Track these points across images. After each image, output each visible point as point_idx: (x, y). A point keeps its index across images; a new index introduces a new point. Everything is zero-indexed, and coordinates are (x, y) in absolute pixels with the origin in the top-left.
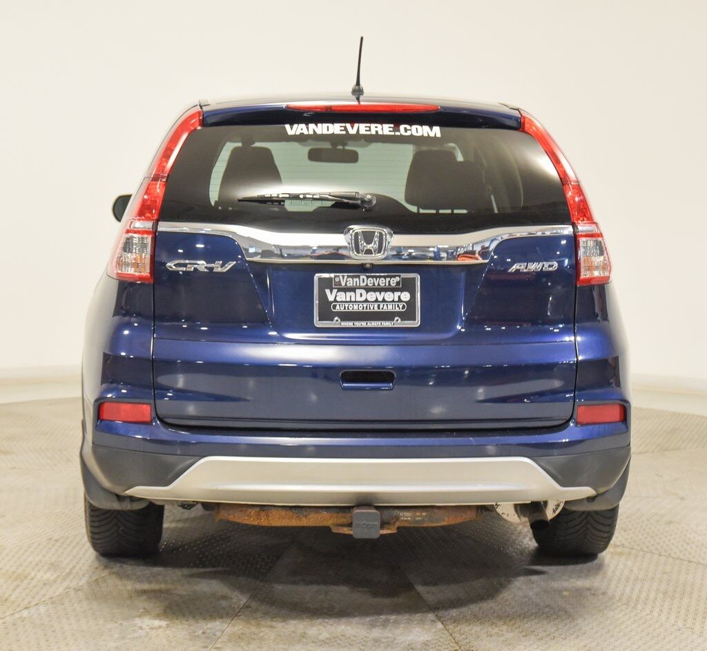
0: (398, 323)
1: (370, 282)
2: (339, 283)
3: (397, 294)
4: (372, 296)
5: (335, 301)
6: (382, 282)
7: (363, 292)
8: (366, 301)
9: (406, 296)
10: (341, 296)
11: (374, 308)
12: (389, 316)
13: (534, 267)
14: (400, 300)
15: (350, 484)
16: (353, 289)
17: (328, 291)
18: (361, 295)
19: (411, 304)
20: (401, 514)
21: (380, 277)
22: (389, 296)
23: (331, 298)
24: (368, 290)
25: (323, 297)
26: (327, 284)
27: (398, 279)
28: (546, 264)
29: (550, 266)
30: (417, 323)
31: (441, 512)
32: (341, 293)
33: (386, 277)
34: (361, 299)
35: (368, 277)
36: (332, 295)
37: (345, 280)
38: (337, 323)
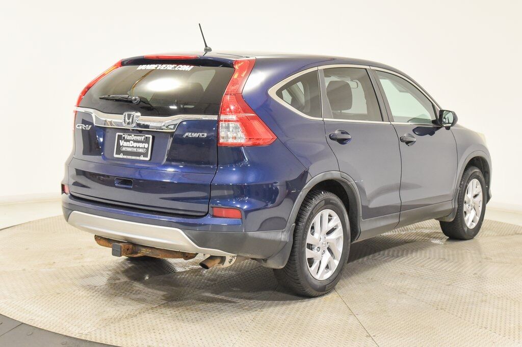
0: (142, 158)
1: (135, 138)
2: (124, 138)
3: (144, 144)
4: (135, 144)
5: (123, 146)
6: (139, 138)
7: (132, 142)
9: (146, 146)
10: (126, 144)
11: (135, 150)
12: (139, 154)
13: (195, 135)
14: (144, 147)
15: (126, 233)
16: (129, 141)
17: (121, 141)
18: (131, 144)
20: (142, 249)
21: (139, 136)
22: (141, 145)
23: (121, 145)
24: (135, 141)
25: (118, 143)
26: (120, 137)
27: (144, 137)
28: (201, 134)
29: (203, 135)
30: (148, 159)
31: (158, 251)
32: (125, 142)
33: (140, 136)
34: (132, 146)
35: (135, 135)
36: (122, 143)
37: (127, 137)
38: (121, 156)
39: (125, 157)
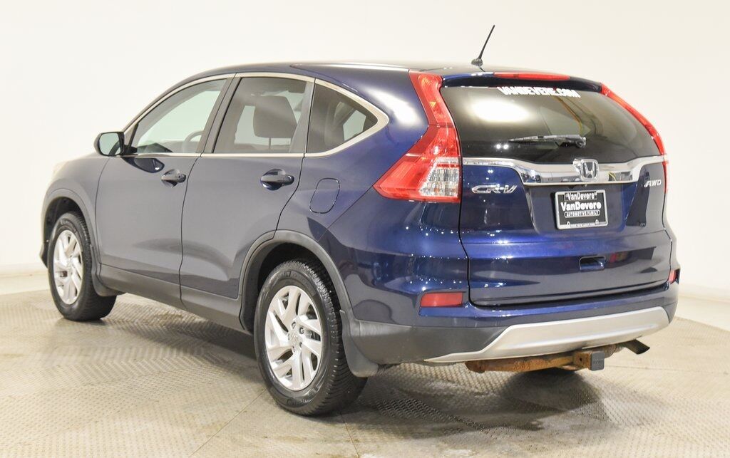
0: (597, 224)
1: (582, 196)
2: (567, 198)
3: (595, 204)
4: (583, 206)
5: (566, 210)
6: (588, 196)
7: (578, 203)
8: (580, 210)
9: (599, 205)
10: (569, 207)
11: (584, 214)
12: (592, 219)
14: (596, 209)
16: (573, 202)
17: (562, 204)
18: (578, 206)
19: (602, 210)
21: (586, 193)
22: (591, 205)
23: (564, 209)
24: (581, 202)
25: (560, 208)
26: (562, 199)
27: (595, 194)
29: (659, 182)
30: (606, 223)
32: (568, 205)
33: (589, 193)
34: (578, 209)
35: (581, 193)
36: (565, 206)
37: (570, 196)
38: (568, 226)
39: (574, 226)
